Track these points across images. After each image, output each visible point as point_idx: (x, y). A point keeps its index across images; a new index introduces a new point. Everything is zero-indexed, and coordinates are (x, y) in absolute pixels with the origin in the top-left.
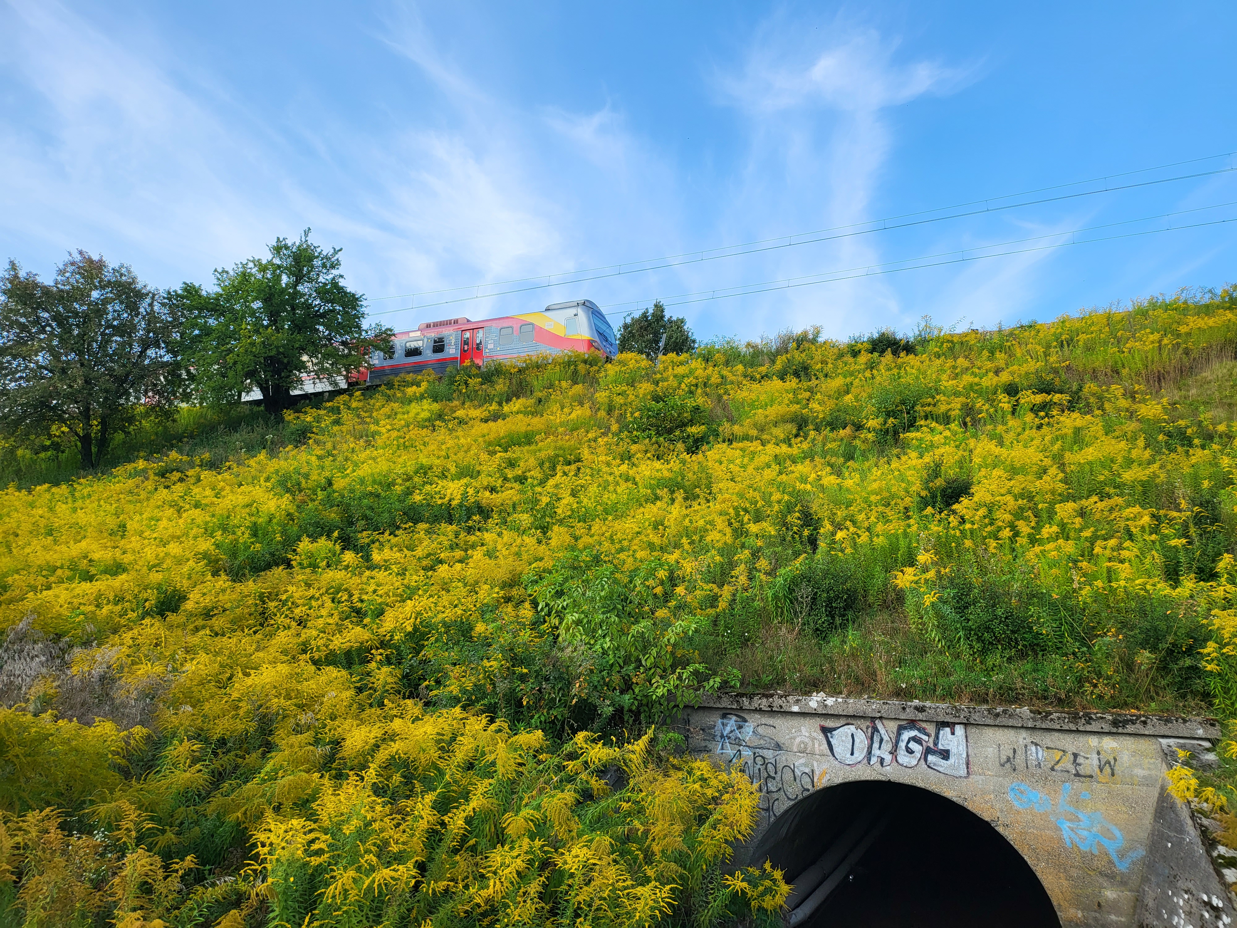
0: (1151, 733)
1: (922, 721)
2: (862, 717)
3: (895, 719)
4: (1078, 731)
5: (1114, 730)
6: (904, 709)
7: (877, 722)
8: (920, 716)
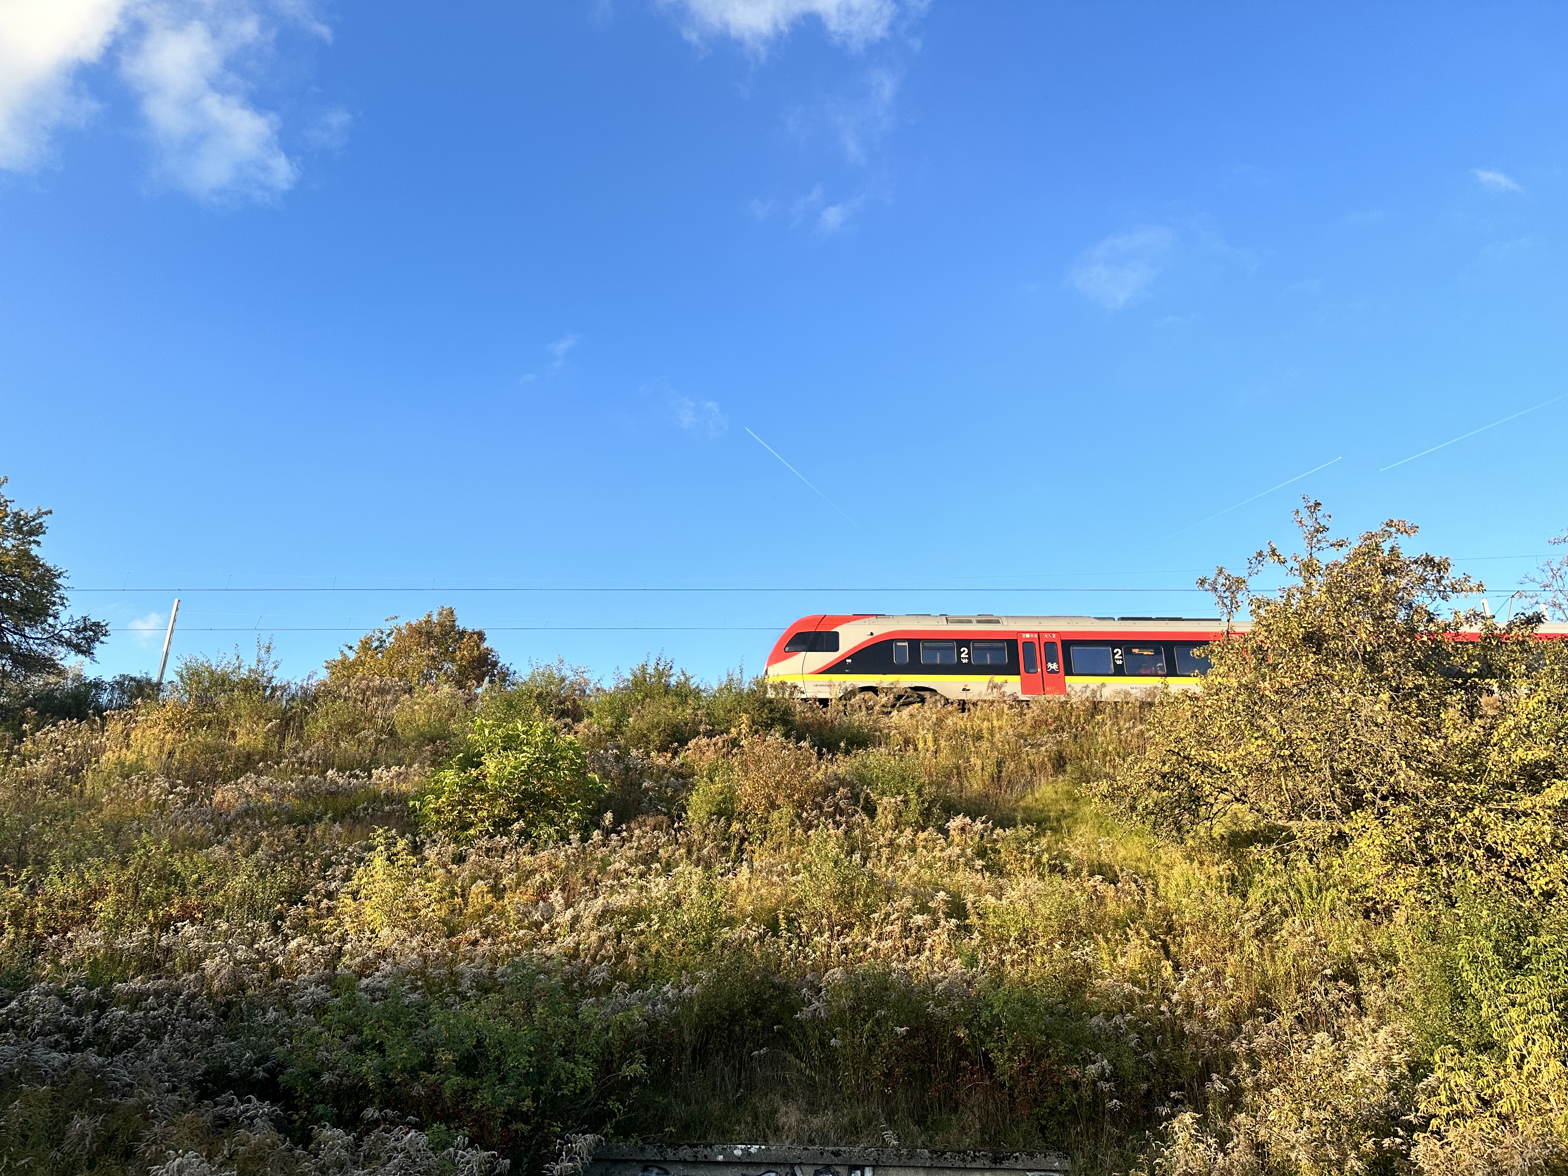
0: (1021, 1167)
1: (837, 1165)
2: (783, 1164)
3: (814, 1164)
4: (966, 1168)
5: (994, 1166)
6: (822, 1154)
7: (795, 1168)
8: (836, 1160)
